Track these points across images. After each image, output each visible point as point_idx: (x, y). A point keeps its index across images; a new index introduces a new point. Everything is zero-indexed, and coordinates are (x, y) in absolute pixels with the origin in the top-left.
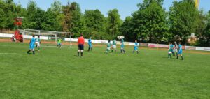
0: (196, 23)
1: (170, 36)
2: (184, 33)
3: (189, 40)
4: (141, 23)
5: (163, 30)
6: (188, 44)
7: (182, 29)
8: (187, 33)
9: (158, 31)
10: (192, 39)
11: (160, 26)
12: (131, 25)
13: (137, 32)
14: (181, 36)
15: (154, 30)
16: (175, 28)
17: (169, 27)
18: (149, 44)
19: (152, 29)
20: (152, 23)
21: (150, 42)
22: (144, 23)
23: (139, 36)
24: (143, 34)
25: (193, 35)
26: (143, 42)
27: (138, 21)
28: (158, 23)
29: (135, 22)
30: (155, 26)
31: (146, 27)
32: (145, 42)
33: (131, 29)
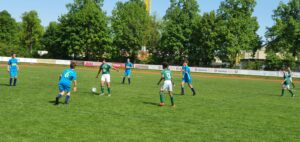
0: (148, 32)
1: (113, 50)
2: (133, 46)
3: (139, 56)
4: (73, 31)
5: (104, 43)
6: (138, 62)
7: (129, 40)
8: (136, 47)
9: (97, 43)
10: (143, 54)
11: (100, 37)
12: (58, 35)
13: (67, 45)
14: (128, 50)
15: (92, 43)
16: (120, 40)
17: (112, 38)
18: (85, 62)
19: (89, 41)
20: (89, 32)
21: (86, 59)
22: (77, 33)
23: (70, 51)
24: (77, 47)
25: (144, 49)
26: (76, 59)
27: (69, 29)
28: (96, 32)
29: (64, 30)
30: (93, 37)
31: (81, 37)
32: (79, 59)
33: (59, 40)
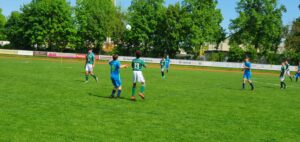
0: (113, 23)
1: (77, 41)
2: (98, 37)
3: (104, 47)
4: (36, 21)
5: (68, 33)
6: (103, 53)
7: (94, 31)
8: (100, 38)
9: (60, 33)
10: (108, 45)
11: (63, 27)
12: (21, 25)
13: (30, 35)
14: (93, 41)
15: (55, 33)
16: (84, 30)
17: (76, 28)
18: (49, 53)
19: (53, 31)
20: (52, 22)
21: (49, 49)
22: (40, 23)
23: (33, 41)
24: (40, 38)
25: (109, 40)
26: (39, 49)
27: (31, 18)
28: (60, 22)
29: (27, 20)
30: (56, 27)
31: (43, 27)
32: (42, 50)
33: (21, 30)
